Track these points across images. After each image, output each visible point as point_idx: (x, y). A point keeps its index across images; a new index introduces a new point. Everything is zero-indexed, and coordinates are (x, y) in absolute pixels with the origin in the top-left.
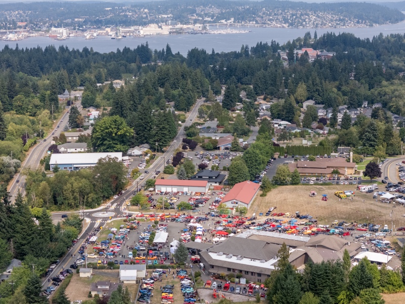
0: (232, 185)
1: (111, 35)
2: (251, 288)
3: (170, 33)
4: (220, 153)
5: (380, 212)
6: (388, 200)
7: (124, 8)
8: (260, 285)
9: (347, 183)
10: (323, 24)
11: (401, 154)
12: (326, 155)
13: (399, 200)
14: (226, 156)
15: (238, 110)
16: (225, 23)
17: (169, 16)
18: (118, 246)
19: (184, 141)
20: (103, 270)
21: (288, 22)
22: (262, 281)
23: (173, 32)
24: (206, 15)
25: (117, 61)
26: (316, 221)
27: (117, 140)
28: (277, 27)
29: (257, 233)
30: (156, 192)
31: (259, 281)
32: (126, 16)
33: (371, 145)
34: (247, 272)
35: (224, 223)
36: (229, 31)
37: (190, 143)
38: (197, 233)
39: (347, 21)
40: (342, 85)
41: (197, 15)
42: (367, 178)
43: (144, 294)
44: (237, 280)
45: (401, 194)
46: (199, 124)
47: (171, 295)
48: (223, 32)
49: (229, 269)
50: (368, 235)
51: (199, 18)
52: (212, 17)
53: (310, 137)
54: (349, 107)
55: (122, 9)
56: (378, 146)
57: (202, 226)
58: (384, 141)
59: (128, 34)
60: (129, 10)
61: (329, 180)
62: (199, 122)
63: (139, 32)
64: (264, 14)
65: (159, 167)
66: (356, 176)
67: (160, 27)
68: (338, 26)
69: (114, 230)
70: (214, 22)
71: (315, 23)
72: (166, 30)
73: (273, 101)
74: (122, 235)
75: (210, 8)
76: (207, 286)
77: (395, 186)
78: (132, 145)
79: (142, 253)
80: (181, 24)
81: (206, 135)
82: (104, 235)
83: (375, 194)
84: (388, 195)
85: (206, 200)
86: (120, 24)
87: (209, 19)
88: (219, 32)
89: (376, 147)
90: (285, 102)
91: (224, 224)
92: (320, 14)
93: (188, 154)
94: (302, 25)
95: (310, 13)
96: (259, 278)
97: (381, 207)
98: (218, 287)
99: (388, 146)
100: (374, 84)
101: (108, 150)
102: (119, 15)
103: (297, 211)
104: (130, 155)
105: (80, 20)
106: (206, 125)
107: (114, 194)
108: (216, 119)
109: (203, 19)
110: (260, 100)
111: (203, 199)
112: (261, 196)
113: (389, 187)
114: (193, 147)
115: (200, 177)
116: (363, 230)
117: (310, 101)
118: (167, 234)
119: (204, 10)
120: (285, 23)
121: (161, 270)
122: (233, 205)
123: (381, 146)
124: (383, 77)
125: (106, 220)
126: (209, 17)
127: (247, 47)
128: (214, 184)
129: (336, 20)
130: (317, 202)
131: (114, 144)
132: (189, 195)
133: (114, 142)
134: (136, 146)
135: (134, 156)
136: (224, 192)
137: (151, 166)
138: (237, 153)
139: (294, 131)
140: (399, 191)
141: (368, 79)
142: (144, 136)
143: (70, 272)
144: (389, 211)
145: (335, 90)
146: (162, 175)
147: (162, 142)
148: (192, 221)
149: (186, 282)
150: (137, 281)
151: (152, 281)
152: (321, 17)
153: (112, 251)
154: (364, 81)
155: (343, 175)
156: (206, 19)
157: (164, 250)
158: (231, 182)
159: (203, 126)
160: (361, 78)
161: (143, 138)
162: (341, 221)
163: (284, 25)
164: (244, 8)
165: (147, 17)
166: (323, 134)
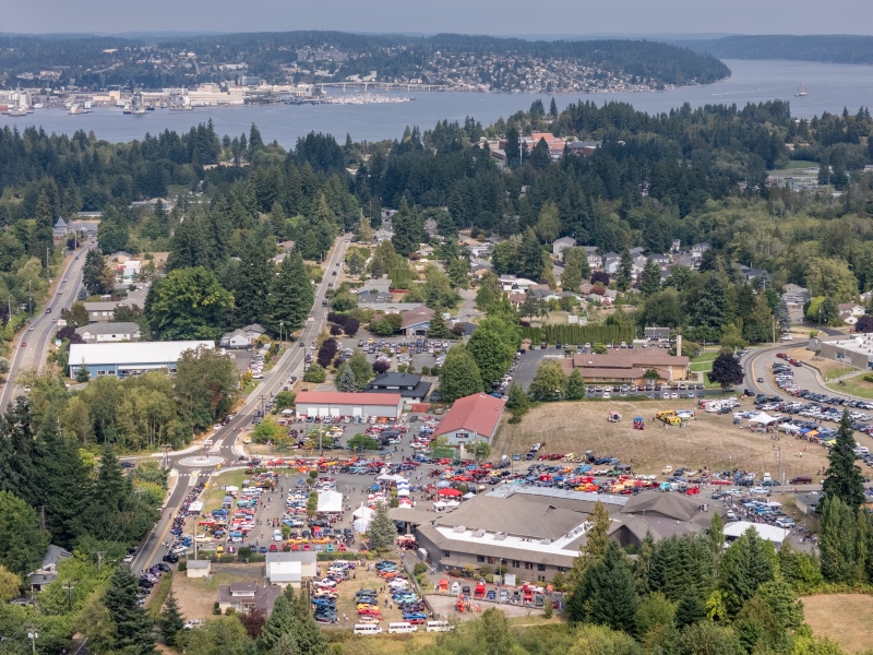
0: (450, 402)
1: (122, 107)
2: (528, 592)
3: (246, 101)
4: (409, 342)
5: (752, 450)
6: (763, 426)
7: (143, 49)
8: (545, 587)
9: (675, 396)
10: (562, 85)
11: (772, 341)
12: (624, 344)
13: (786, 425)
14: (421, 347)
15: (424, 257)
16: (359, 81)
17: (240, 66)
18: (248, 520)
19: (331, 318)
20: (230, 565)
21: (490, 81)
22: (546, 579)
23: (253, 101)
24: (319, 64)
25: (153, 160)
26: (628, 469)
27: (202, 316)
28: (468, 91)
29: (522, 490)
30: (298, 416)
31: (543, 579)
32: (149, 66)
33: (712, 324)
34: (516, 563)
35: (449, 474)
36: (369, 98)
37: (344, 322)
38: (400, 493)
39: (611, 79)
40: (628, 207)
41: (299, 64)
42: (716, 386)
43: (323, 607)
44: (497, 578)
45: (787, 416)
46: (352, 286)
47: (375, 608)
48: (356, 100)
49: (481, 558)
50: (734, 491)
51: (304, 71)
52: (332, 68)
53: (581, 309)
54: (648, 251)
55: (139, 51)
56: (725, 323)
57: (406, 481)
58: (738, 314)
59: (158, 104)
60: (155, 54)
61: (639, 390)
62: (350, 281)
63: (181, 99)
64: (438, 62)
65: (292, 369)
66: (690, 382)
67: (224, 89)
68: (593, 90)
69: (233, 489)
70: (335, 79)
71: (546, 82)
72: (236, 96)
73: (490, 239)
74: (250, 498)
75: (325, 50)
76: (441, 590)
77: (772, 400)
78: (230, 327)
79: (299, 531)
80: (268, 83)
81: (374, 307)
82: (213, 501)
83: (737, 415)
84: (764, 418)
85: (403, 431)
86: (137, 82)
87: (325, 73)
88: (348, 100)
89: (723, 326)
90: (524, 240)
91: (449, 477)
92: (556, 64)
93: (344, 344)
94: (518, 85)
95: (535, 62)
96: (542, 573)
97: (751, 439)
98: (464, 591)
99: (745, 325)
100: (689, 205)
101: (182, 336)
102: (134, 64)
103: (588, 449)
104: (227, 347)
105: (53, 73)
106: (369, 286)
107: (215, 421)
108: (385, 276)
109: (312, 72)
110: (465, 238)
111: (396, 429)
112: (510, 422)
113: (761, 402)
114: (351, 331)
115: (382, 388)
116: (724, 483)
117: (567, 238)
118: (340, 496)
119: (313, 54)
120: (483, 82)
121: (346, 562)
122: (460, 439)
123: (733, 325)
124: (708, 191)
125: (210, 473)
126: (324, 69)
127: (416, 132)
128: (410, 401)
129: (588, 77)
130: (624, 432)
131: (195, 324)
132: (365, 421)
133: (195, 320)
134: (237, 328)
135: (235, 348)
136: (435, 416)
137: (276, 368)
138: (443, 341)
139: (547, 299)
140: (781, 410)
141: (677, 196)
142: (251, 308)
143: (166, 568)
144: (768, 447)
145: (615, 217)
146: (302, 384)
147: (292, 321)
148: (383, 470)
149: (400, 584)
150: (303, 583)
151: (332, 583)
152: (558, 71)
153: (239, 529)
154: (669, 200)
155: (666, 380)
156: (319, 73)
157: (342, 526)
158: (447, 396)
159: (361, 289)
160: (663, 193)
161: (250, 313)
162: (680, 467)
163: (483, 86)
164: (397, 51)
165: (193, 67)
166: (606, 303)
